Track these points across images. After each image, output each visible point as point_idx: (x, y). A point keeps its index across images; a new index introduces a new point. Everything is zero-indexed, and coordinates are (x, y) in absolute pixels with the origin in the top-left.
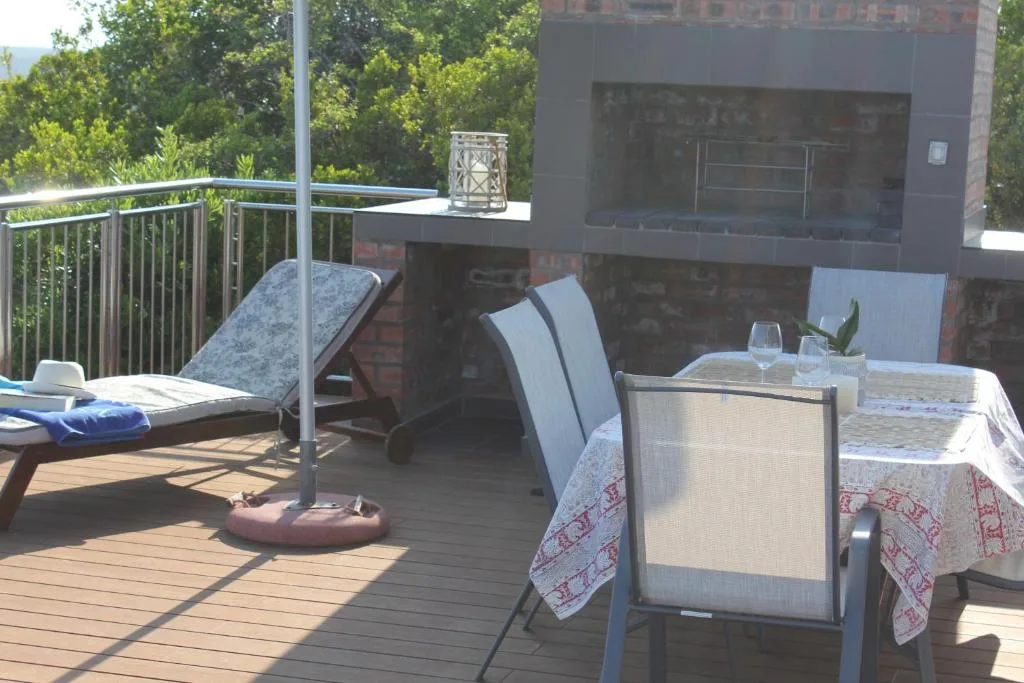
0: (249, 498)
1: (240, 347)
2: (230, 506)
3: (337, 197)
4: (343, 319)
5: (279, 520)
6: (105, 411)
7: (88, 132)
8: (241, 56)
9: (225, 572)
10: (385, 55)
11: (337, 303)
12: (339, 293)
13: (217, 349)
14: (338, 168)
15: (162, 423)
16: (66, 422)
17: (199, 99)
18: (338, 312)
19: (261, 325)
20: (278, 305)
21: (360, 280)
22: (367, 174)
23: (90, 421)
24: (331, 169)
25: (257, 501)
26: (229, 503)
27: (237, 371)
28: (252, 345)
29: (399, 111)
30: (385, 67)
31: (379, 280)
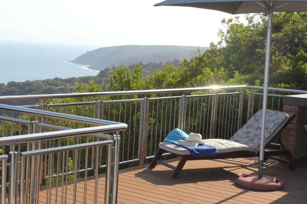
0: (244, 175)
1: (247, 133)
2: (238, 177)
3: (283, 93)
4: (277, 127)
5: (251, 182)
6: (206, 148)
7: (218, 72)
8: (261, 50)
9: (234, 194)
10: (303, 52)
11: (275, 122)
12: (276, 119)
13: (240, 133)
14: (284, 84)
15: (222, 152)
16: (195, 150)
17: (249, 63)
18: (275, 125)
19: (254, 127)
20: (259, 122)
21: (282, 116)
22: (293, 86)
23: (201, 150)
24: (283, 84)
25: (246, 176)
26: (238, 176)
27: (245, 140)
28: (250, 133)
29: (305, 68)
30: (303, 55)
31: (288, 116)
